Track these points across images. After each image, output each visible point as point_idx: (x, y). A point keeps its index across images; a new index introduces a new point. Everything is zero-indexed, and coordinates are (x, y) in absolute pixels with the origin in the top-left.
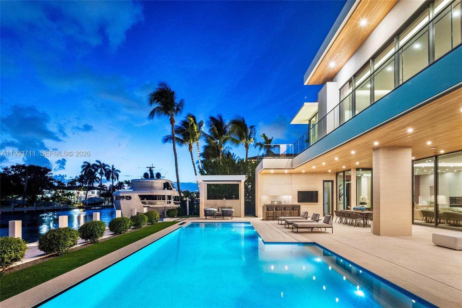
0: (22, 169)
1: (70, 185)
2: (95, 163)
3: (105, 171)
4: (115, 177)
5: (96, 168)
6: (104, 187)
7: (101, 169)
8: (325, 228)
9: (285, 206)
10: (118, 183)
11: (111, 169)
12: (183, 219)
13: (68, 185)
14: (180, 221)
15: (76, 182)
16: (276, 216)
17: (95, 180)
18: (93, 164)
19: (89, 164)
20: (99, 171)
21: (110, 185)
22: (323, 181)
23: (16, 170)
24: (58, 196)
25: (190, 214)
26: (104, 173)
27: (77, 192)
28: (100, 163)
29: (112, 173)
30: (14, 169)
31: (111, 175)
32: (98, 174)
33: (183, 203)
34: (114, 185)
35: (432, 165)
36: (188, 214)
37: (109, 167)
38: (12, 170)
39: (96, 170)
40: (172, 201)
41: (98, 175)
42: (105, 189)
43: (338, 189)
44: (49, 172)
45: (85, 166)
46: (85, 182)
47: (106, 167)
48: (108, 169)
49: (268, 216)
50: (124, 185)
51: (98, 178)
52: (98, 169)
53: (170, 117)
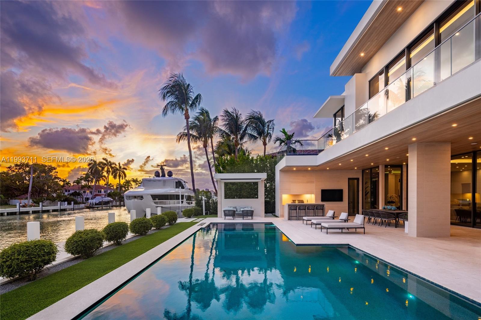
0: (26, 167)
1: (75, 184)
2: (102, 161)
3: (112, 169)
4: (122, 175)
5: (103, 166)
6: (111, 185)
7: (108, 166)
8: (355, 229)
9: (308, 205)
10: (125, 181)
11: (118, 167)
12: (201, 219)
13: (74, 184)
14: (199, 222)
15: (82, 181)
16: (300, 216)
17: (101, 179)
18: (100, 162)
19: (95, 162)
20: (106, 169)
21: (117, 184)
22: (349, 178)
23: (20, 169)
24: (63, 196)
25: (206, 214)
26: (111, 171)
27: (83, 191)
28: (107, 161)
29: (119, 171)
30: (18, 167)
31: (118, 173)
32: (105, 172)
33: (199, 203)
34: (121, 184)
35: (470, 161)
36: (204, 214)
37: (116, 165)
38: (15, 169)
39: (103, 168)
40: (185, 200)
41: (105, 174)
42: (112, 188)
43: (364, 186)
44: (54, 171)
45: (92, 164)
46: (91, 181)
47: (113, 166)
48: (115, 167)
49: (290, 216)
50: (131, 184)
51: (105, 176)
52: (105, 167)
53: (184, 112)
